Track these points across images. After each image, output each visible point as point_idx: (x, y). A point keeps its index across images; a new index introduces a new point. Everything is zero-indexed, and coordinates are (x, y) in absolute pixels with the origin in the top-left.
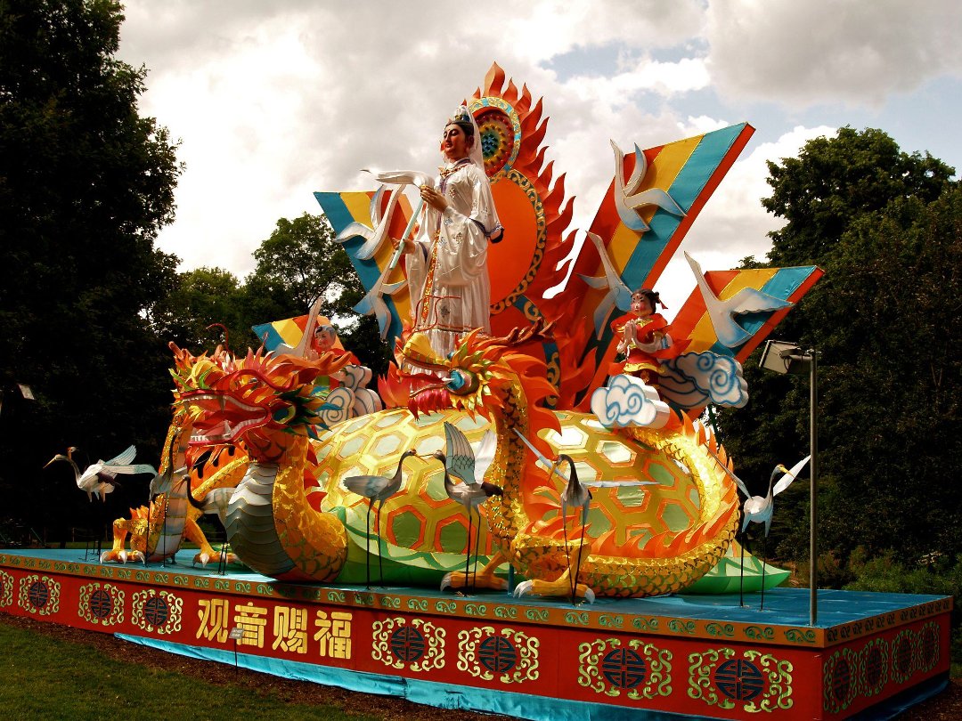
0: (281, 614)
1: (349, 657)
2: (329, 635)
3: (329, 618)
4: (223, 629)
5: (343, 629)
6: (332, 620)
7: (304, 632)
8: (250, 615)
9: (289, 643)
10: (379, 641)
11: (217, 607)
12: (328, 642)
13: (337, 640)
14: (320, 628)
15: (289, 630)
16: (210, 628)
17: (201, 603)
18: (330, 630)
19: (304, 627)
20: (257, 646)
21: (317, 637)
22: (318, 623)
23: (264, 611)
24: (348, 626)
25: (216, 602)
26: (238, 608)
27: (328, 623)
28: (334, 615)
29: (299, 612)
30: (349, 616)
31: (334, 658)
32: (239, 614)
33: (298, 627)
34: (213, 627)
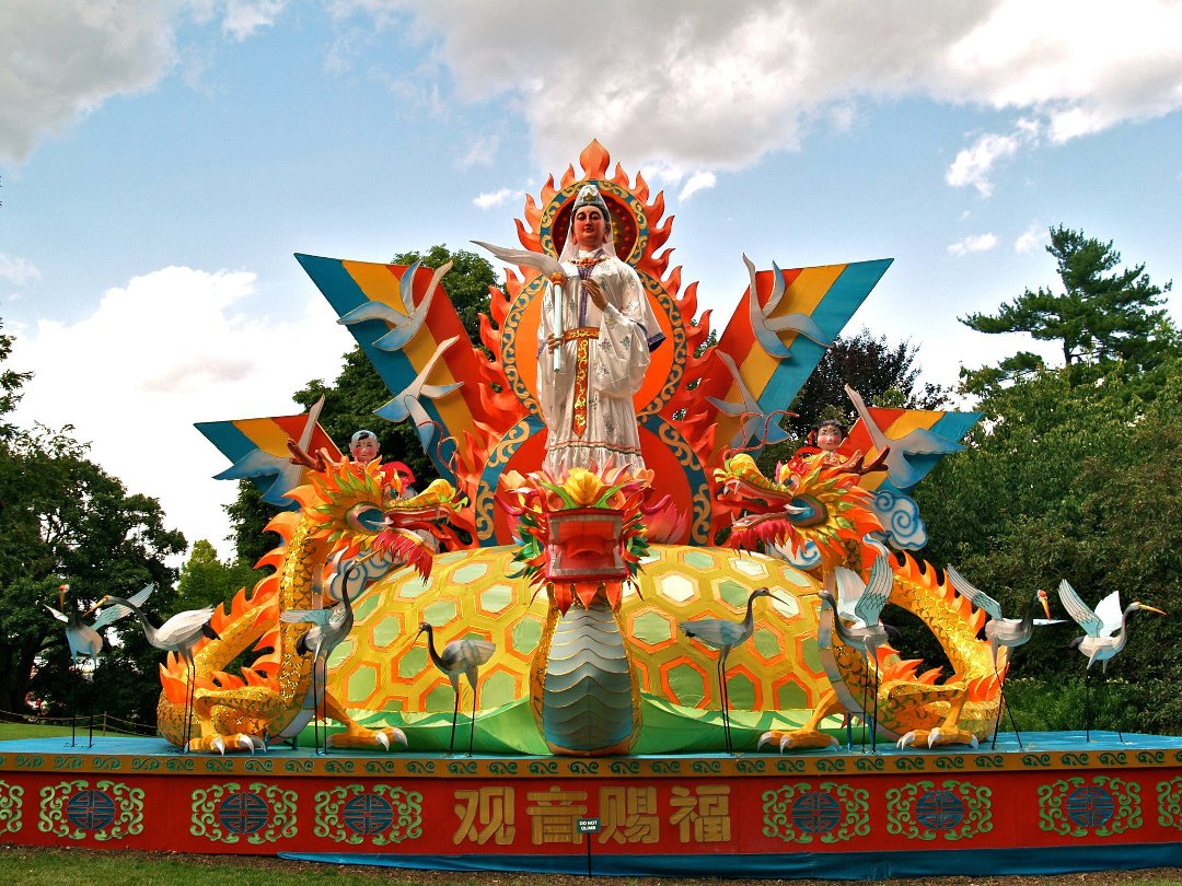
0: (613, 797)
1: (727, 838)
2: (693, 816)
3: (693, 794)
4: (506, 826)
5: (716, 805)
6: (698, 797)
7: (654, 815)
8: (555, 803)
9: (627, 833)
10: (773, 813)
11: (491, 798)
12: (692, 825)
13: (707, 821)
14: (677, 809)
15: (627, 815)
16: (480, 827)
17: (459, 795)
18: (696, 809)
19: (653, 809)
20: (571, 843)
21: (674, 819)
22: (674, 802)
23: (583, 796)
24: (724, 802)
25: (487, 792)
26: (532, 796)
27: (692, 802)
28: (700, 790)
29: (642, 792)
30: (726, 790)
31: (704, 843)
32: (535, 803)
33: (642, 810)
34: (485, 826)
